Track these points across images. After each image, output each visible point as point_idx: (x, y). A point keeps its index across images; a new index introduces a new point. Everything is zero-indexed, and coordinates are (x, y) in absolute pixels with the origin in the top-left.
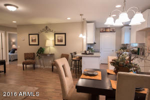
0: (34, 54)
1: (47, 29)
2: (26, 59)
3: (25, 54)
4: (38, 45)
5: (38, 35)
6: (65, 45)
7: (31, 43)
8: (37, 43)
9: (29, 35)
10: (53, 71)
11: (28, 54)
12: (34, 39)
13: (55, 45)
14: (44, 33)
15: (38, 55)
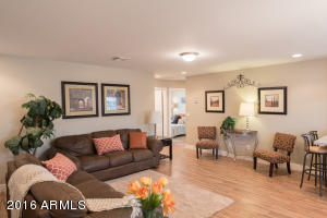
0: (215, 128)
1: (241, 79)
2: (200, 138)
3: (199, 128)
4: (223, 112)
5: (223, 92)
6: (285, 113)
7: (209, 108)
8: (220, 108)
9: (206, 93)
10: (255, 168)
11: (204, 128)
12: (214, 99)
13: (260, 113)
14: (235, 88)
15: (222, 133)
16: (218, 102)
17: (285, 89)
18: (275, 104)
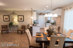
0: (7, 25)
1: (14, 13)
2: (2, 28)
3: (2, 26)
4: (9, 21)
5: (9, 16)
6: (23, 21)
7: (5, 20)
8: (8, 20)
9: (4, 16)
10: (18, 33)
11: (3, 26)
12: (6, 18)
13: (18, 21)
14: (12, 15)
15: (9, 26)
16: (7, 19)
17: (23, 16)
18: (21, 19)
